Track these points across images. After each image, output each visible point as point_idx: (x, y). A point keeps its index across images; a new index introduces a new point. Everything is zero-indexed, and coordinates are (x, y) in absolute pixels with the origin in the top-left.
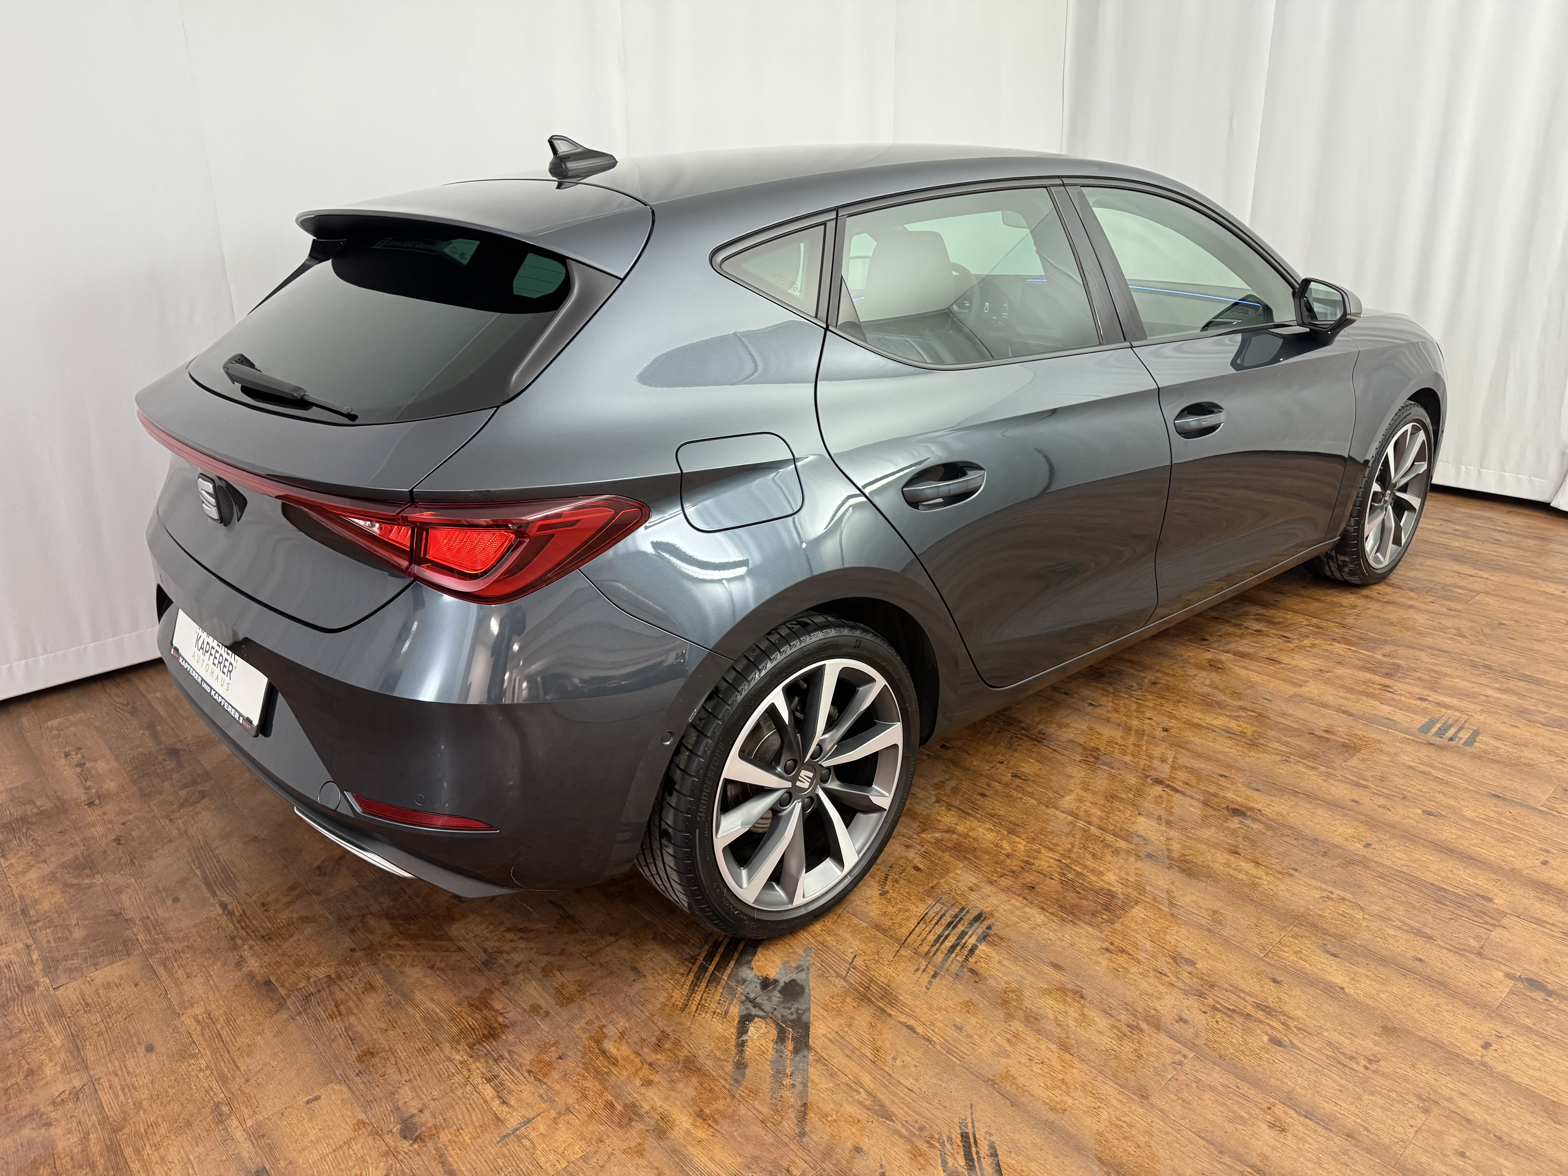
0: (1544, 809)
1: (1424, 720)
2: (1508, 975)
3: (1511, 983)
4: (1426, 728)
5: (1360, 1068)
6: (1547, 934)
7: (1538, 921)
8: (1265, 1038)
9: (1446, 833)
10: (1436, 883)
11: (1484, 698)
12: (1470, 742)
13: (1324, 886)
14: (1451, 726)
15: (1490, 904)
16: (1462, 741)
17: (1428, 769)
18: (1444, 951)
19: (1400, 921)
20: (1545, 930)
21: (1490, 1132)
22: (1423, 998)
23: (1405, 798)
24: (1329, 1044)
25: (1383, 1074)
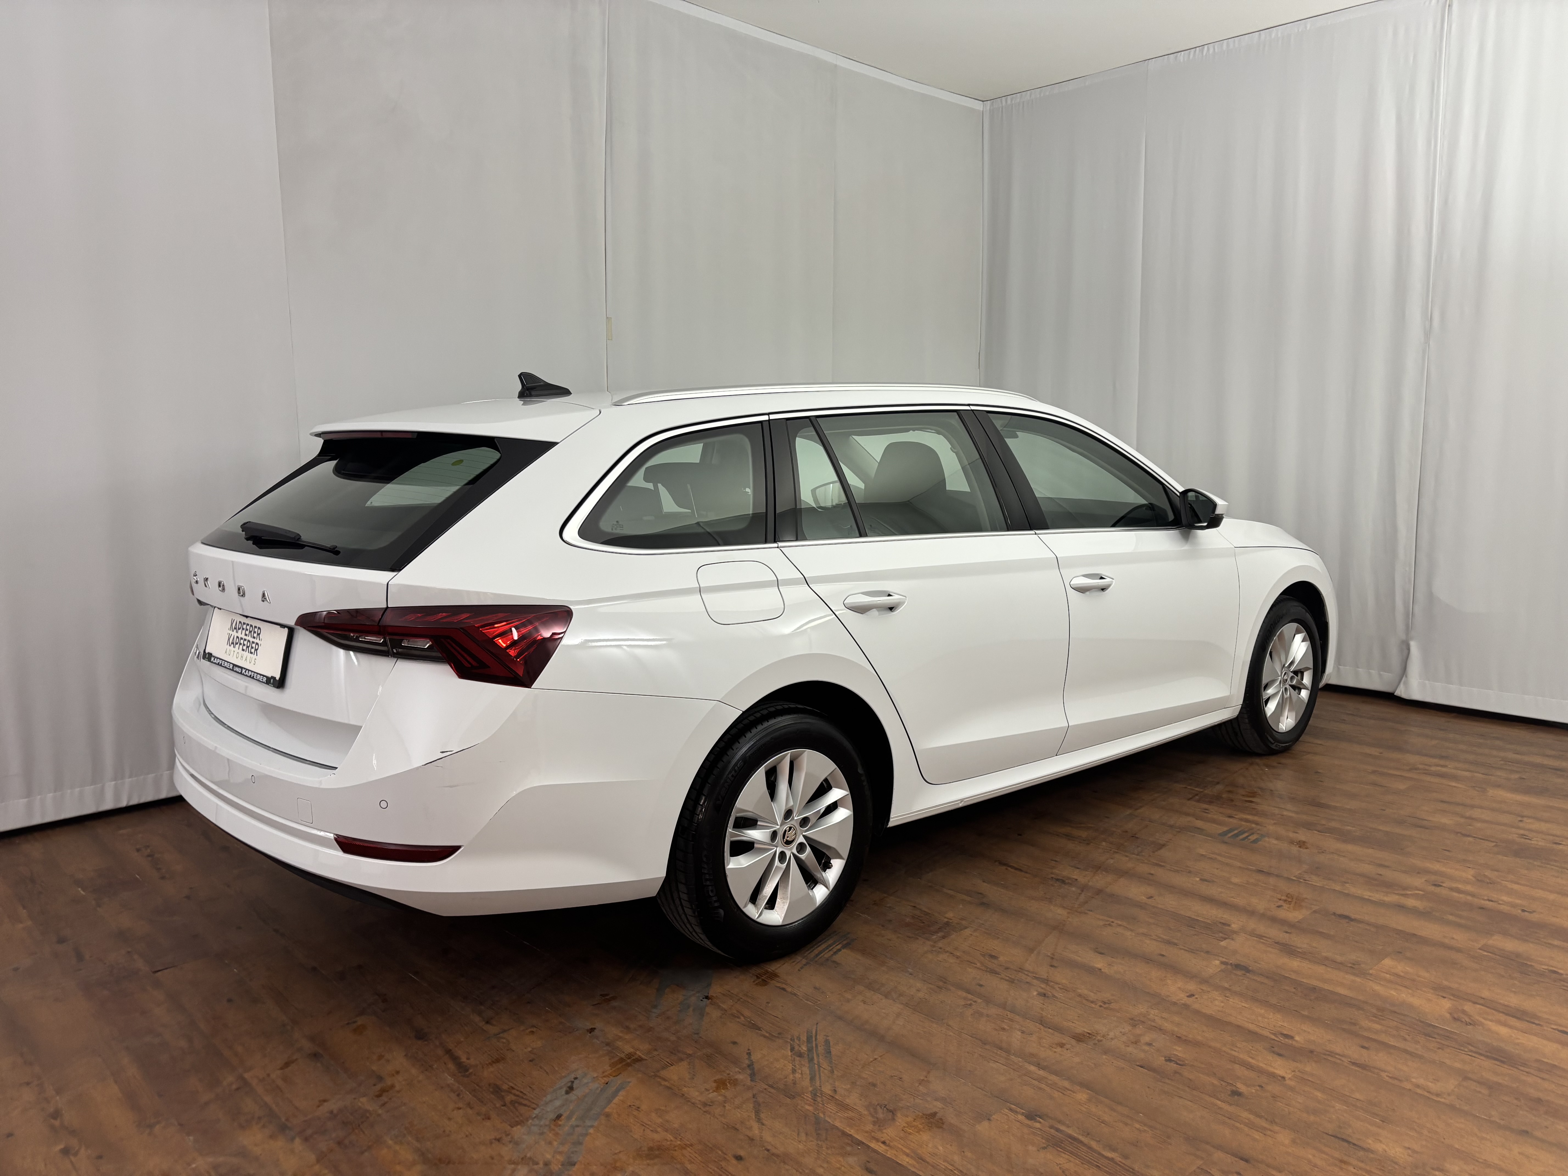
0: (1294, 878)
1: (1225, 829)
2: (1222, 963)
3: (1223, 967)
4: (1225, 834)
5: (1097, 1007)
6: (1263, 943)
7: (1260, 937)
8: (1035, 993)
9: (1213, 891)
10: (1193, 917)
11: (1279, 816)
12: (1255, 841)
13: (1108, 919)
14: (1245, 832)
15: (1227, 927)
16: (1250, 841)
17: (1217, 857)
18: (1183, 951)
19: (1156, 936)
20: (1262, 941)
21: (1173, 1034)
22: (1155, 973)
23: (1190, 872)
24: (1080, 995)
25: (1111, 1009)
